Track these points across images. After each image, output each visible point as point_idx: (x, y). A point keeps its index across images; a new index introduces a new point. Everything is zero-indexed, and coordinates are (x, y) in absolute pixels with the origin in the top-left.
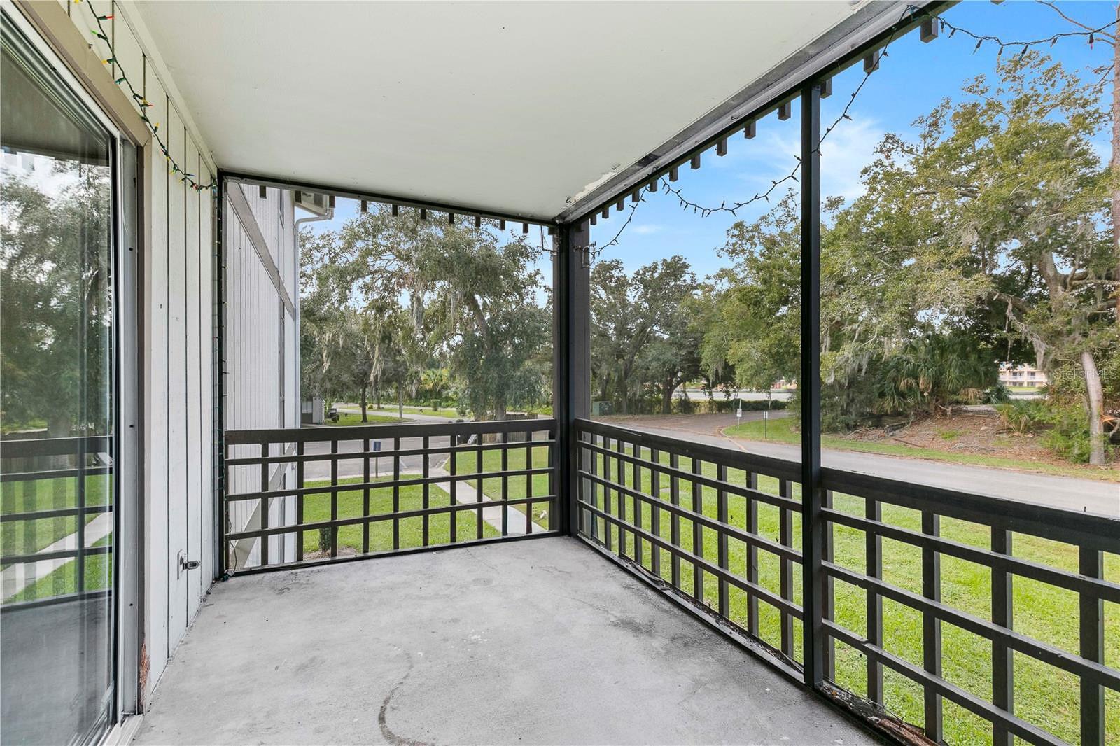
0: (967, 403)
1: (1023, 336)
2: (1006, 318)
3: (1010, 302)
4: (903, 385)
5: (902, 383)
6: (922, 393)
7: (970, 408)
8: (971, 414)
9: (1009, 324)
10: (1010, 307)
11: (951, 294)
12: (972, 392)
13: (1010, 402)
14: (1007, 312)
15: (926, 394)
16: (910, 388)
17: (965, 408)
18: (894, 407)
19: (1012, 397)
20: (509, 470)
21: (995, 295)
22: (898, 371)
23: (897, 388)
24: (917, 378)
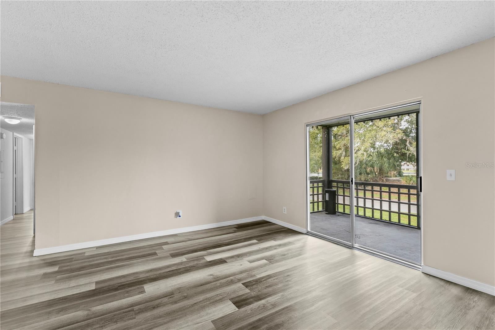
0: (391, 177)
1: (412, 152)
2: (406, 145)
3: (408, 140)
4: (368, 170)
5: (368, 169)
6: (375, 173)
7: (391, 179)
8: (392, 181)
9: (407, 148)
10: (408, 142)
11: (389, 137)
12: (393, 173)
13: (403, 176)
14: (407, 144)
15: (377, 173)
16: (371, 171)
17: (389, 178)
18: (365, 178)
19: (404, 175)
20: (319, 193)
21: (404, 137)
22: (367, 165)
23: (366, 171)
24: (373, 167)
